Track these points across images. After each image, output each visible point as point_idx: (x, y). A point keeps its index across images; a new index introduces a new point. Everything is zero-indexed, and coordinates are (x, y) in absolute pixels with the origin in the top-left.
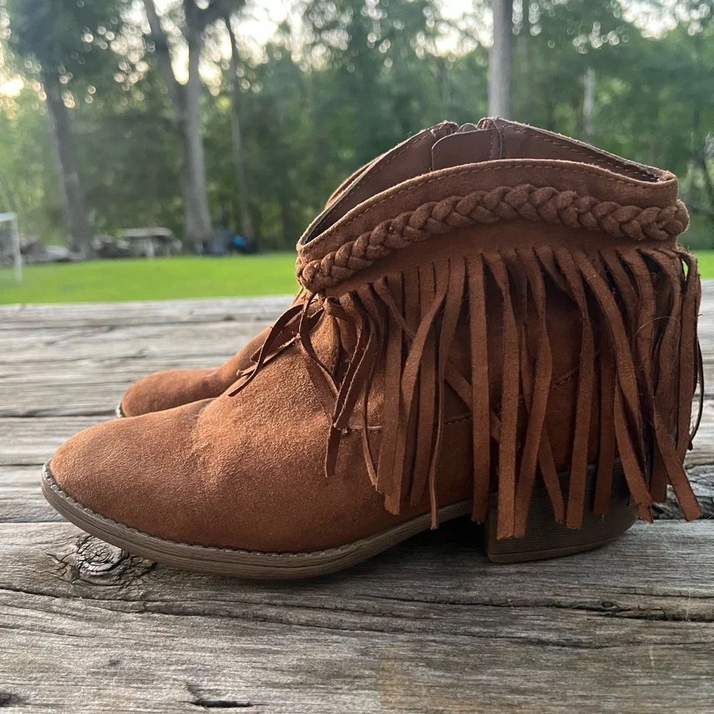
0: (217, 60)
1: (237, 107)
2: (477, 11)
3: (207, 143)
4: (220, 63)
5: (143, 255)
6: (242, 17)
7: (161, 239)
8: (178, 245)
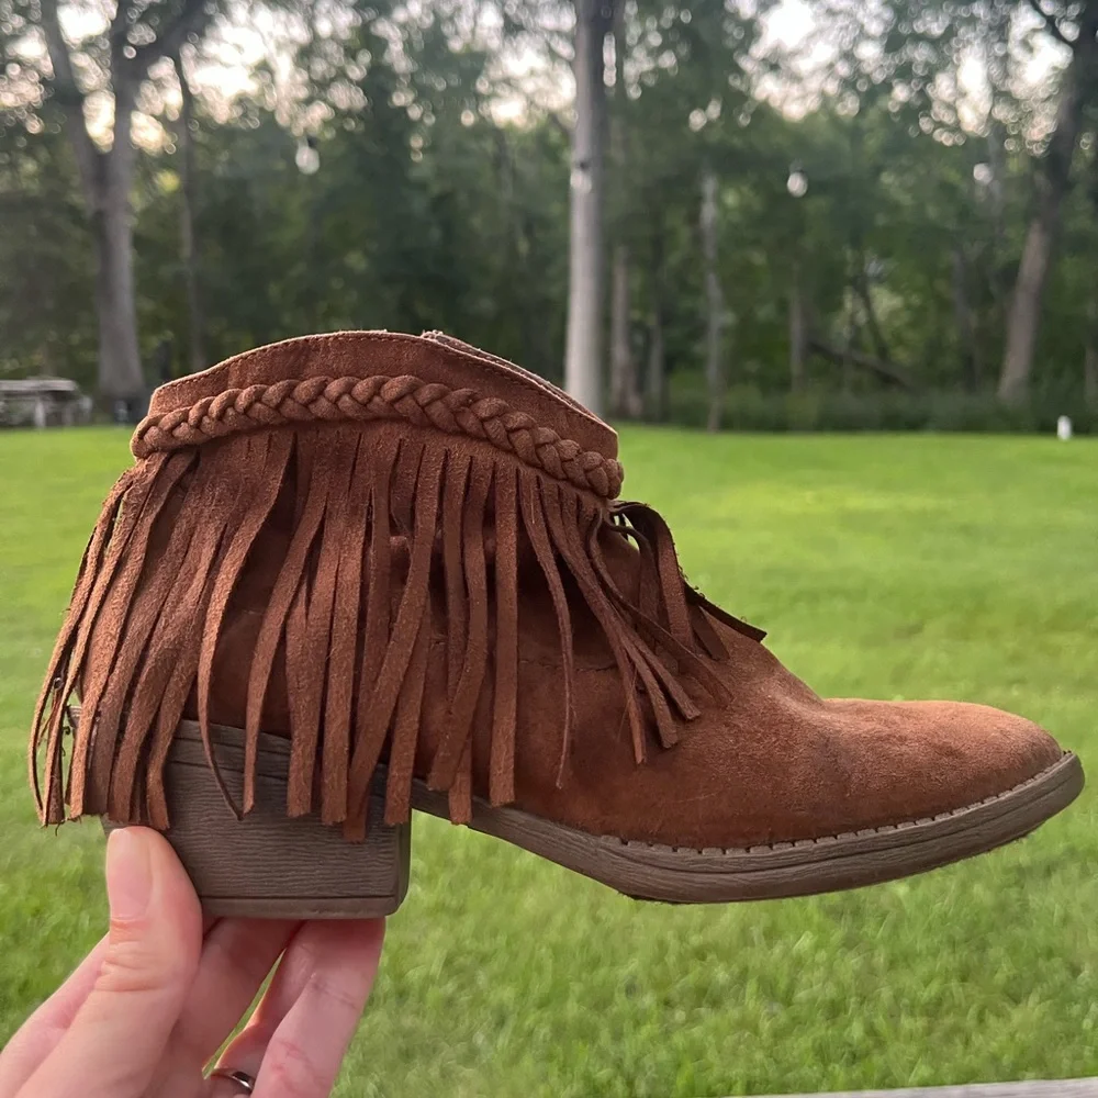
1: (188, 189)
2: (550, 67)
3: (139, 242)
4: (162, 119)
5: (28, 424)
6: (201, 58)
7: (59, 396)
8: (86, 403)
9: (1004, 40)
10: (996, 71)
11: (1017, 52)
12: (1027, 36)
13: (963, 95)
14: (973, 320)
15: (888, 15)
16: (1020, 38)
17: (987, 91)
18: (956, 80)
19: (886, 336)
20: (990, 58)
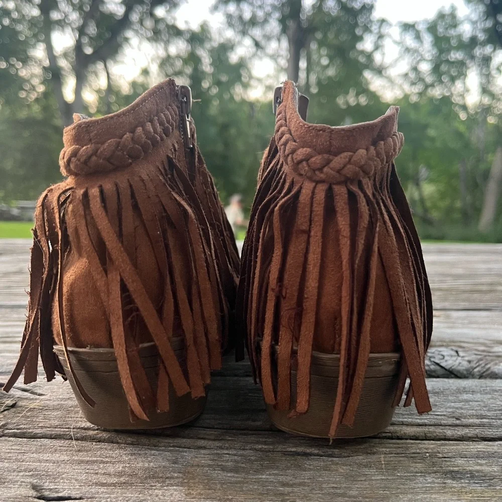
0: (96, 88)
4: (98, 92)
6: (116, 62)
9: (488, 66)
10: (484, 81)
11: (494, 72)
12: (499, 66)
13: (468, 91)
14: (469, 198)
15: (435, 51)
16: (496, 67)
17: (480, 90)
18: (464, 83)
19: (428, 204)
20: (481, 74)
